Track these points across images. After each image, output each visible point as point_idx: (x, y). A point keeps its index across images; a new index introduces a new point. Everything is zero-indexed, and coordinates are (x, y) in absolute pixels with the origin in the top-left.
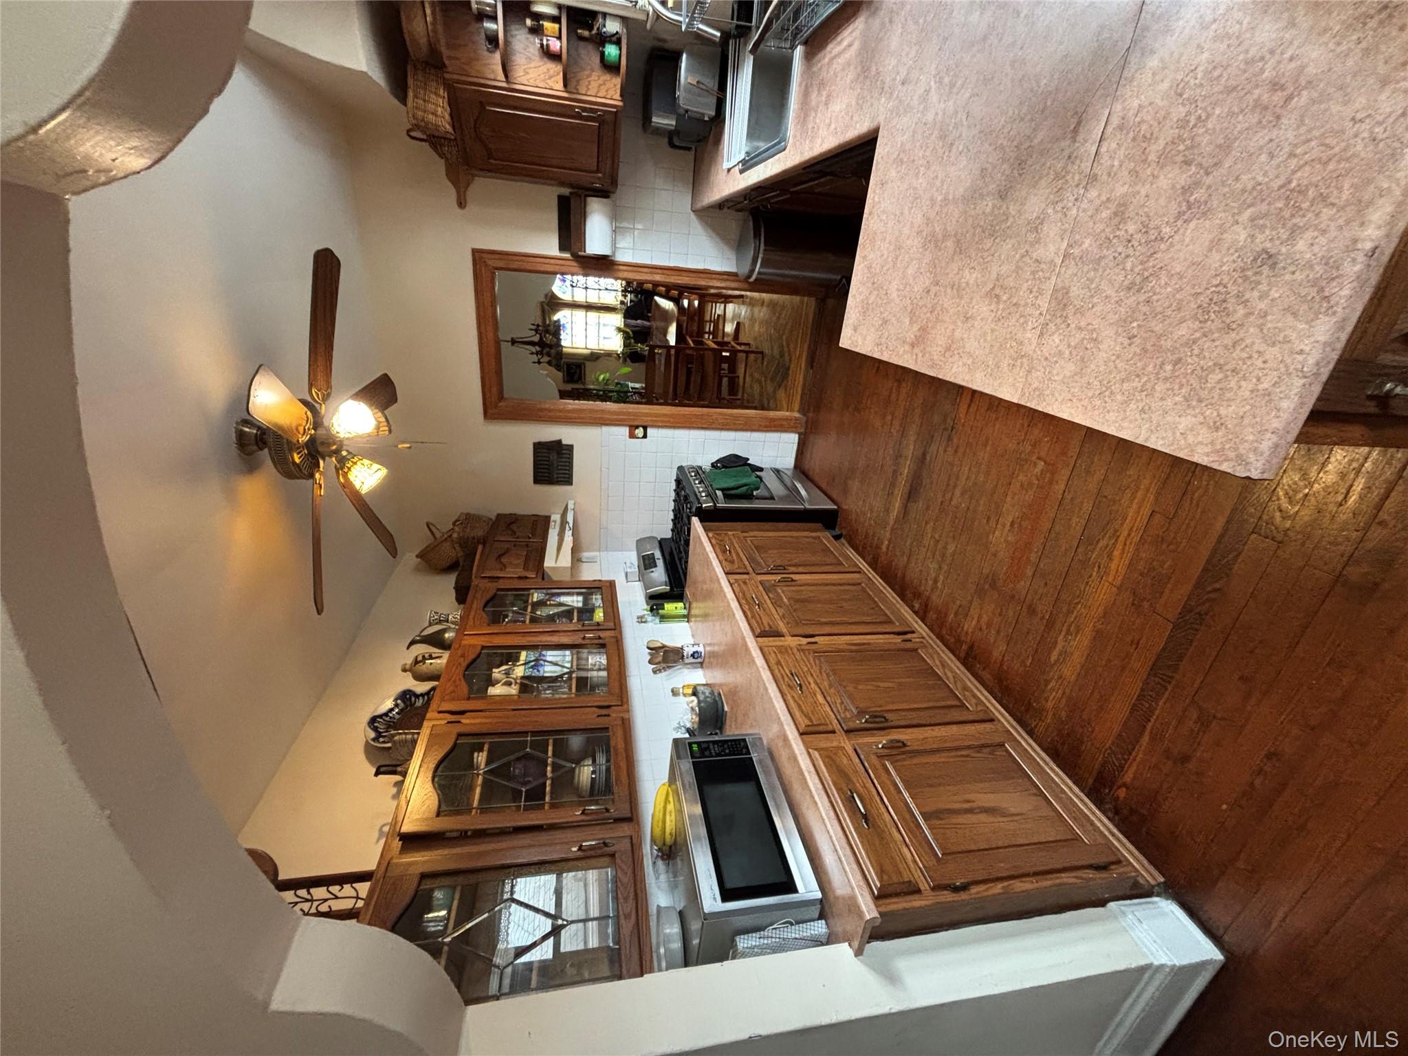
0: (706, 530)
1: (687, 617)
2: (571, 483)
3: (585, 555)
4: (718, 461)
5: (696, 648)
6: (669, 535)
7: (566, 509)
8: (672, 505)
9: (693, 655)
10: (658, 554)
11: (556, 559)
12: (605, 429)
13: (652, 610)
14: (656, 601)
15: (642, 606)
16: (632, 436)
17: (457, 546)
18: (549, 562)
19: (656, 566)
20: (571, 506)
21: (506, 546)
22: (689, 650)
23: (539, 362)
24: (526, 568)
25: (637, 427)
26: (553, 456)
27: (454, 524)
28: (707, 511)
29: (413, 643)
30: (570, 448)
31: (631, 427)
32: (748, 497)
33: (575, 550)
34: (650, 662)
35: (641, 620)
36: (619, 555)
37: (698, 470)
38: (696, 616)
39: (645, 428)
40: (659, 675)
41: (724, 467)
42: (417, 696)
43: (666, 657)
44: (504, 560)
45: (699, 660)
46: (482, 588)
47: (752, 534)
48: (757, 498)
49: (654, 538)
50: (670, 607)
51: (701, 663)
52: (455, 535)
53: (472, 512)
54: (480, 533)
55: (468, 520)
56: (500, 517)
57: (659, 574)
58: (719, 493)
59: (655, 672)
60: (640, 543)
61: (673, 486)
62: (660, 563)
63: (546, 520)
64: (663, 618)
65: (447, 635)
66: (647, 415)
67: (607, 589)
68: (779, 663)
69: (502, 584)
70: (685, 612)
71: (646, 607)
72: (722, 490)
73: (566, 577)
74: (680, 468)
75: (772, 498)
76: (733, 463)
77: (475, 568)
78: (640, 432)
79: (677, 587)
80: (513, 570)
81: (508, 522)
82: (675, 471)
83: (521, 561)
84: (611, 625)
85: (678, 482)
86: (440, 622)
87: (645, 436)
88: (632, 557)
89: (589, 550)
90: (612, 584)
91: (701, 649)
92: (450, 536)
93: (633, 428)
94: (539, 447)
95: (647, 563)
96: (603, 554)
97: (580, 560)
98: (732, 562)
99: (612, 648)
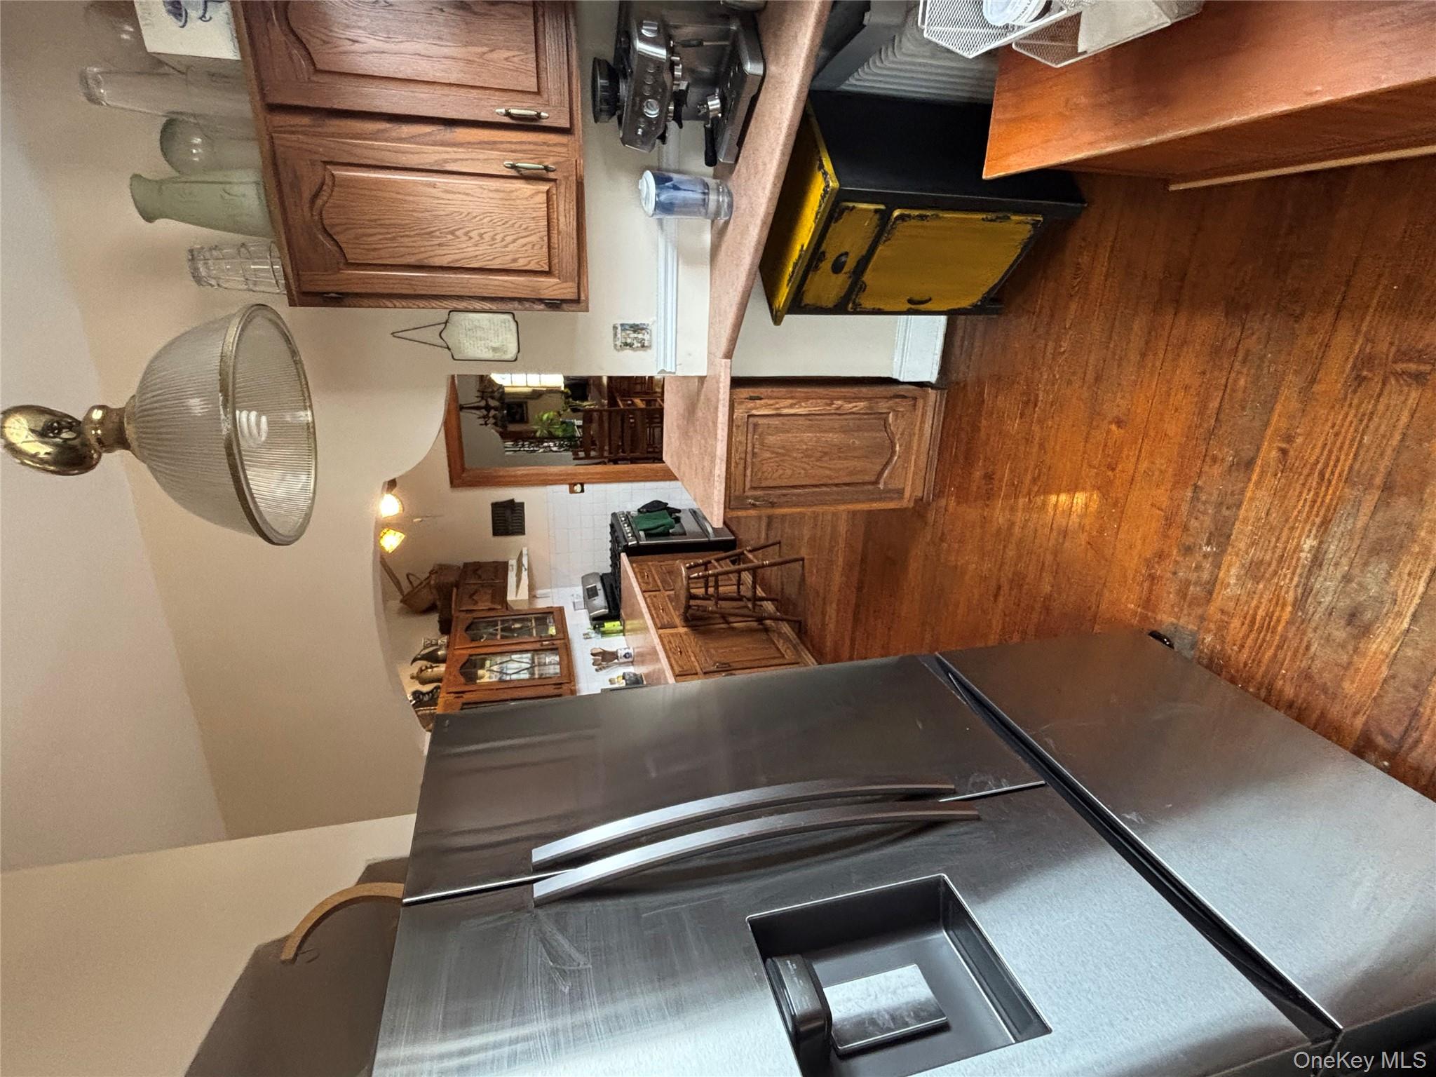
0: (631, 562)
1: (623, 632)
2: (523, 533)
3: (539, 592)
4: (643, 507)
5: (627, 651)
6: (609, 570)
7: (521, 554)
8: (609, 545)
9: (625, 656)
10: (599, 586)
11: (517, 594)
12: (550, 488)
13: (595, 628)
14: (598, 622)
15: (586, 625)
16: (572, 491)
17: (434, 591)
18: (511, 597)
19: (597, 595)
20: (525, 552)
21: (476, 587)
22: (621, 653)
23: (486, 424)
24: (493, 602)
25: (575, 484)
26: (508, 512)
27: (431, 573)
28: (632, 547)
29: (415, 660)
30: (522, 505)
31: (570, 484)
32: (666, 534)
33: (531, 588)
34: (594, 664)
35: (587, 636)
36: (568, 590)
37: (627, 515)
38: (629, 631)
39: (582, 485)
40: (601, 672)
41: (648, 511)
42: (424, 694)
43: (605, 659)
44: (475, 597)
45: (630, 659)
46: (461, 620)
47: (667, 562)
48: (673, 534)
49: (597, 574)
50: (608, 625)
51: (632, 662)
52: (432, 582)
53: (443, 563)
54: (452, 579)
55: (440, 569)
56: (466, 565)
57: (600, 601)
58: (642, 533)
59: (597, 670)
60: (585, 579)
61: (609, 529)
62: (601, 593)
63: (505, 566)
64: (604, 634)
65: (439, 653)
66: (584, 474)
67: (557, 615)
68: (670, 642)
69: (475, 615)
70: (621, 628)
71: (590, 626)
72: (644, 530)
73: (525, 607)
74: (614, 515)
75: (684, 534)
76: (656, 507)
77: (453, 606)
78: (578, 488)
79: (614, 610)
80: (484, 604)
81: (474, 569)
82: (610, 517)
83: (488, 597)
84: (561, 636)
85: (612, 526)
86: (432, 645)
87: (582, 491)
88: (579, 590)
89: (541, 588)
90: (561, 610)
91: (631, 651)
92: (429, 583)
93: (572, 485)
94: (496, 506)
95: (591, 593)
96: (555, 590)
97: (535, 597)
98: (647, 583)
99: (563, 651)
